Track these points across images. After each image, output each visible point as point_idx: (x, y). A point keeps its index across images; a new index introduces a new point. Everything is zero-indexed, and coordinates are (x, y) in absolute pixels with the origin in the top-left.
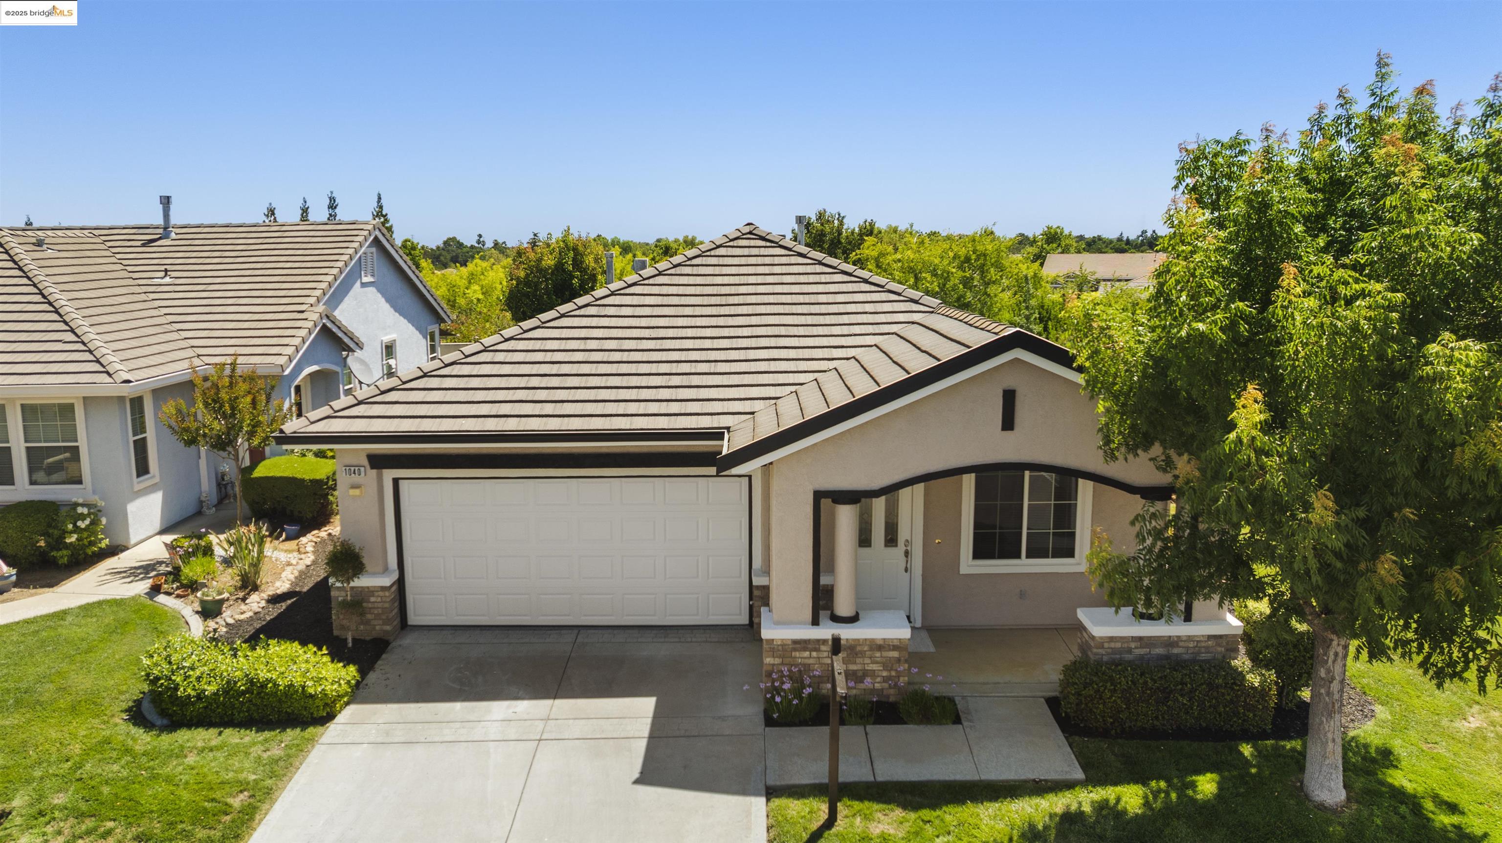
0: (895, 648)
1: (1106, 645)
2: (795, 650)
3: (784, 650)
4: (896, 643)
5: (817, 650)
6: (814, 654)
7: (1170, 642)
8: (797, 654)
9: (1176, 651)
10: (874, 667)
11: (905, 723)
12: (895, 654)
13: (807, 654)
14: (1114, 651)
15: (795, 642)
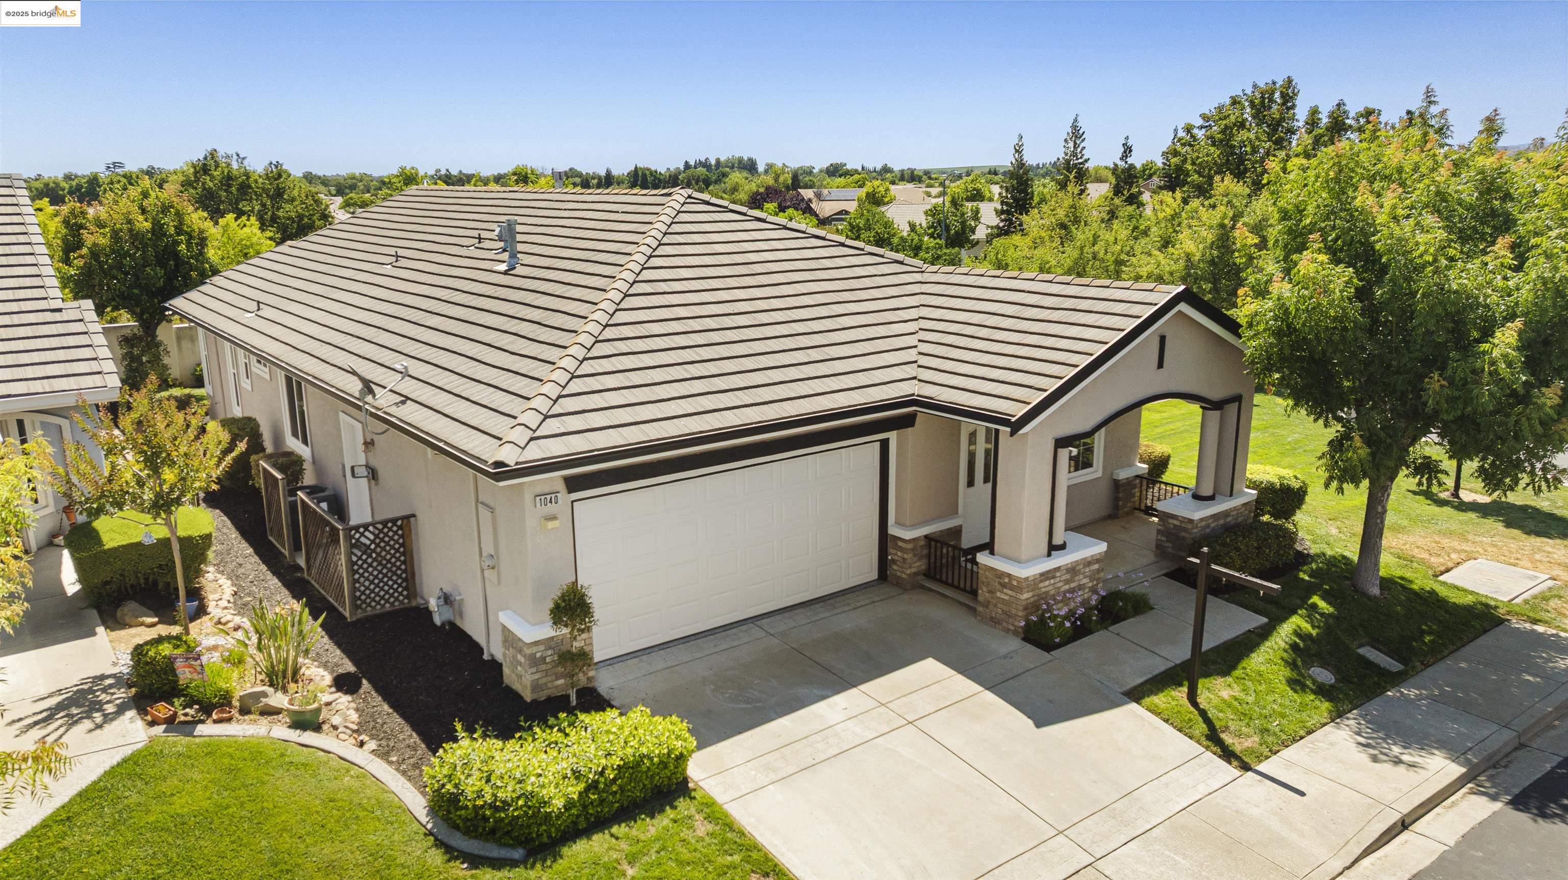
0: (1098, 561)
1: (1199, 525)
2: (1041, 581)
3: (1035, 584)
4: (1098, 557)
5: (1054, 577)
6: (1052, 581)
7: (1226, 514)
8: (1042, 585)
9: (1229, 519)
10: (1085, 581)
11: (1124, 619)
12: (1096, 566)
13: (1047, 583)
14: (1203, 528)
15: (1042, 575)
